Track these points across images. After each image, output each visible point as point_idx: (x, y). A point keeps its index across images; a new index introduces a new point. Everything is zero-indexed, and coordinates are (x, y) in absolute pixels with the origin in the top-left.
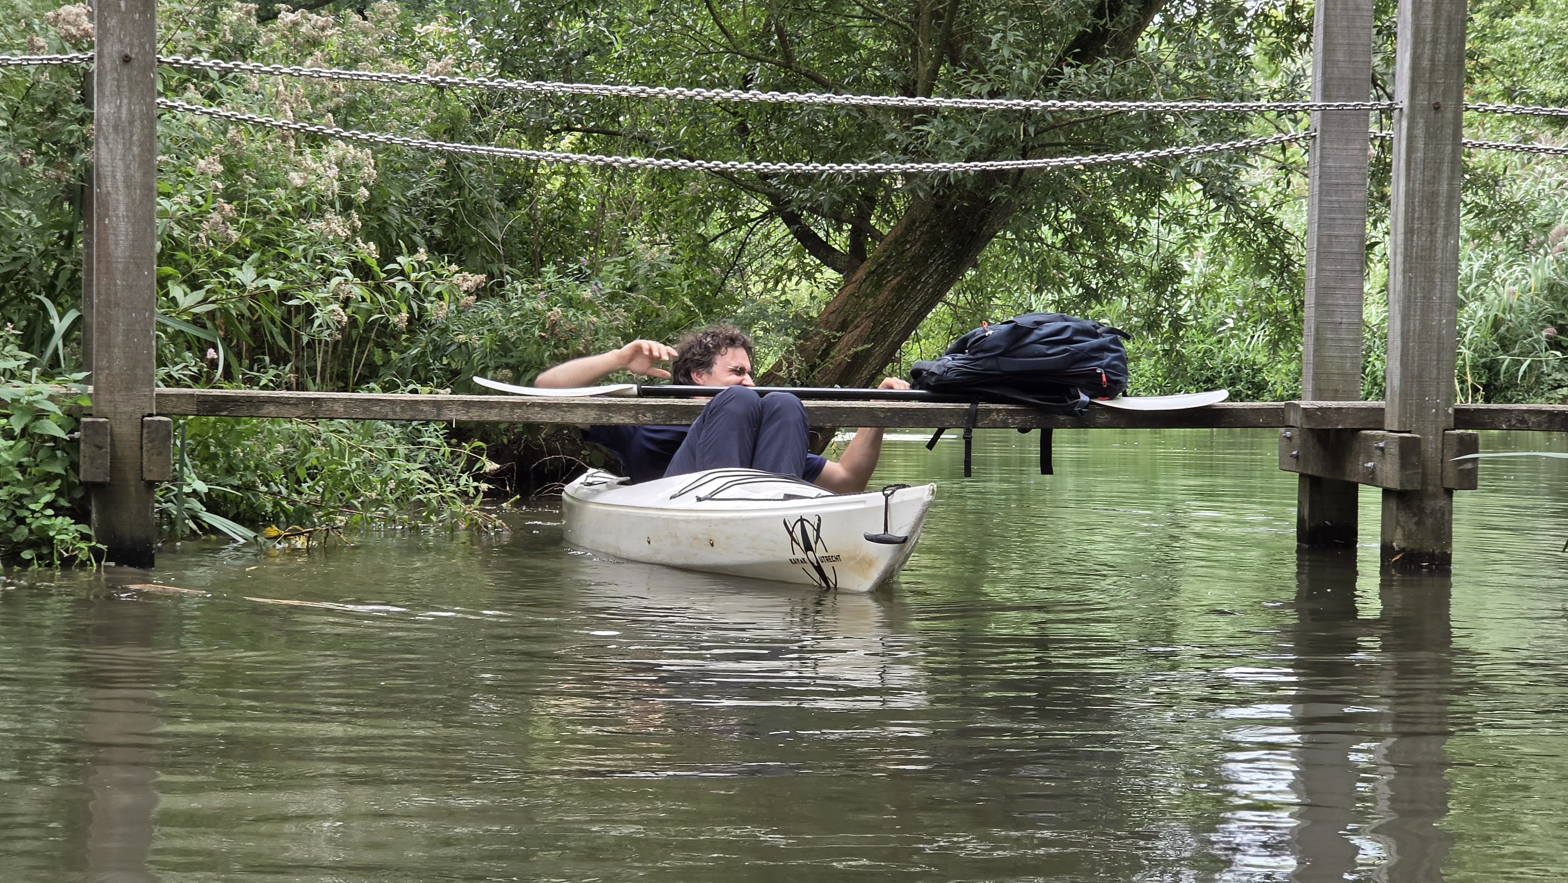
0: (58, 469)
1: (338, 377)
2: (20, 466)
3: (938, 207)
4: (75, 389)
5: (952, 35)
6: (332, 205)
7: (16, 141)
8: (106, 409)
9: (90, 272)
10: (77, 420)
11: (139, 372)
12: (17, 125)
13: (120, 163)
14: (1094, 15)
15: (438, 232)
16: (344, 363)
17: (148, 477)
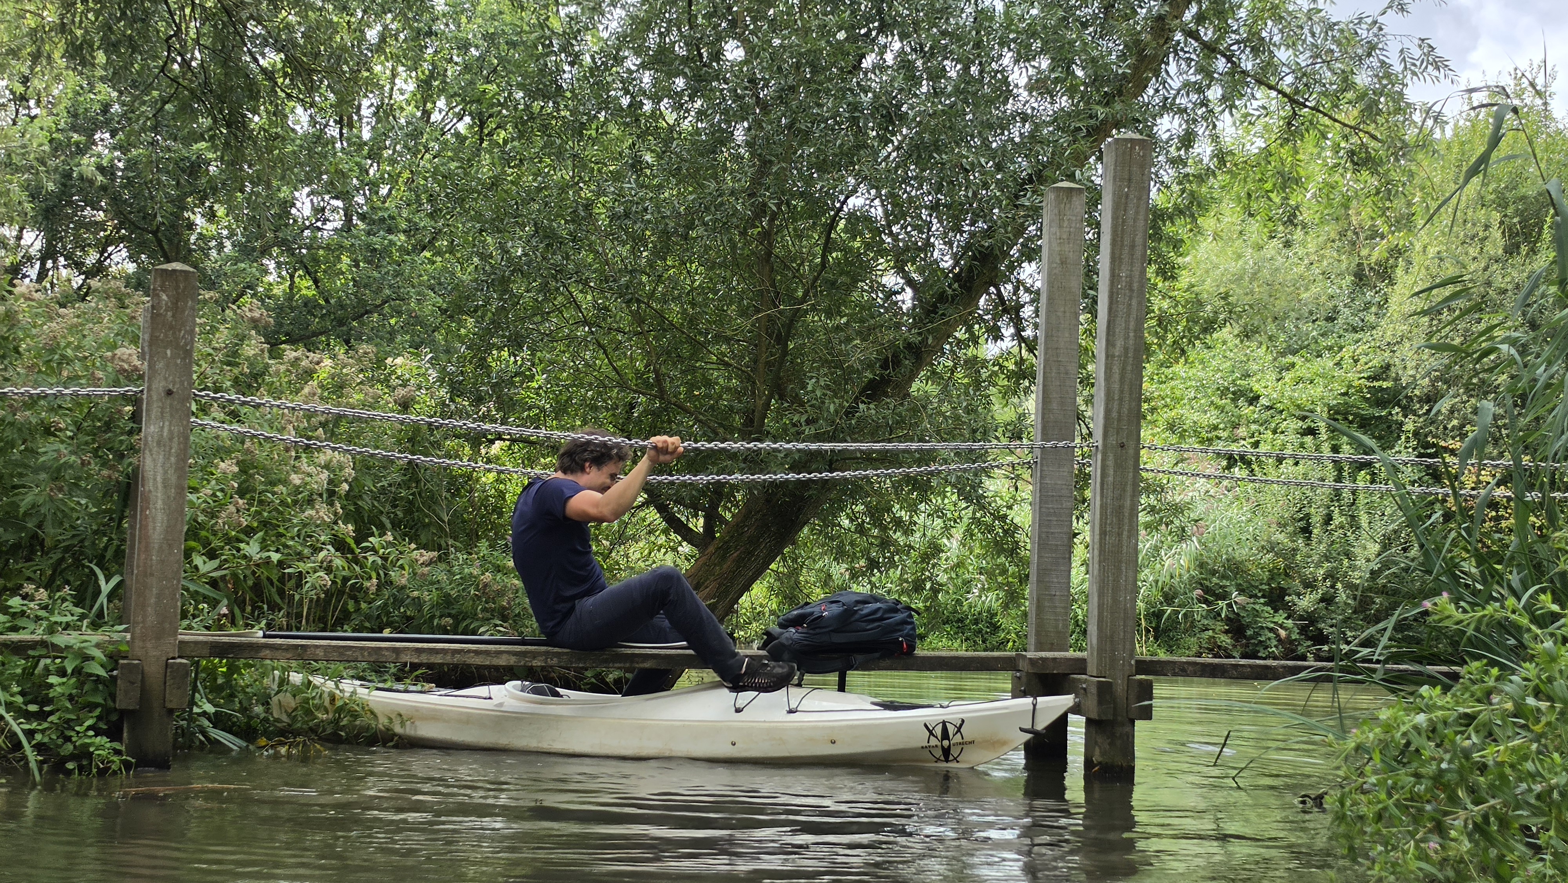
0: (99, 700)
1: (319, 619)
2: (71, 698)
3: (768, 501)
4: (116, 637)
5: (780, 379)
6: (321, 495)
7: (78, 447)
8: (139, 654)
9: (132, 547)
10: (116, 662)
11: (167, 625)
12: (80, 436)
13: (160, 470)
14: (881, 366)
15: (400, 514)
16: (325, 610)
17: (169, 705)
